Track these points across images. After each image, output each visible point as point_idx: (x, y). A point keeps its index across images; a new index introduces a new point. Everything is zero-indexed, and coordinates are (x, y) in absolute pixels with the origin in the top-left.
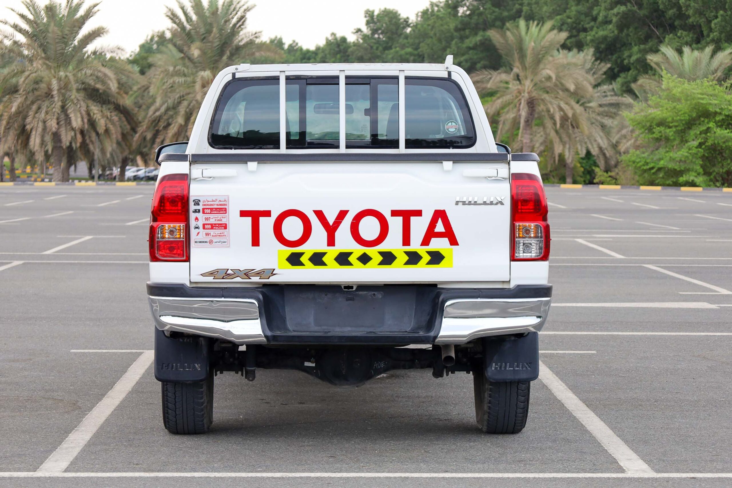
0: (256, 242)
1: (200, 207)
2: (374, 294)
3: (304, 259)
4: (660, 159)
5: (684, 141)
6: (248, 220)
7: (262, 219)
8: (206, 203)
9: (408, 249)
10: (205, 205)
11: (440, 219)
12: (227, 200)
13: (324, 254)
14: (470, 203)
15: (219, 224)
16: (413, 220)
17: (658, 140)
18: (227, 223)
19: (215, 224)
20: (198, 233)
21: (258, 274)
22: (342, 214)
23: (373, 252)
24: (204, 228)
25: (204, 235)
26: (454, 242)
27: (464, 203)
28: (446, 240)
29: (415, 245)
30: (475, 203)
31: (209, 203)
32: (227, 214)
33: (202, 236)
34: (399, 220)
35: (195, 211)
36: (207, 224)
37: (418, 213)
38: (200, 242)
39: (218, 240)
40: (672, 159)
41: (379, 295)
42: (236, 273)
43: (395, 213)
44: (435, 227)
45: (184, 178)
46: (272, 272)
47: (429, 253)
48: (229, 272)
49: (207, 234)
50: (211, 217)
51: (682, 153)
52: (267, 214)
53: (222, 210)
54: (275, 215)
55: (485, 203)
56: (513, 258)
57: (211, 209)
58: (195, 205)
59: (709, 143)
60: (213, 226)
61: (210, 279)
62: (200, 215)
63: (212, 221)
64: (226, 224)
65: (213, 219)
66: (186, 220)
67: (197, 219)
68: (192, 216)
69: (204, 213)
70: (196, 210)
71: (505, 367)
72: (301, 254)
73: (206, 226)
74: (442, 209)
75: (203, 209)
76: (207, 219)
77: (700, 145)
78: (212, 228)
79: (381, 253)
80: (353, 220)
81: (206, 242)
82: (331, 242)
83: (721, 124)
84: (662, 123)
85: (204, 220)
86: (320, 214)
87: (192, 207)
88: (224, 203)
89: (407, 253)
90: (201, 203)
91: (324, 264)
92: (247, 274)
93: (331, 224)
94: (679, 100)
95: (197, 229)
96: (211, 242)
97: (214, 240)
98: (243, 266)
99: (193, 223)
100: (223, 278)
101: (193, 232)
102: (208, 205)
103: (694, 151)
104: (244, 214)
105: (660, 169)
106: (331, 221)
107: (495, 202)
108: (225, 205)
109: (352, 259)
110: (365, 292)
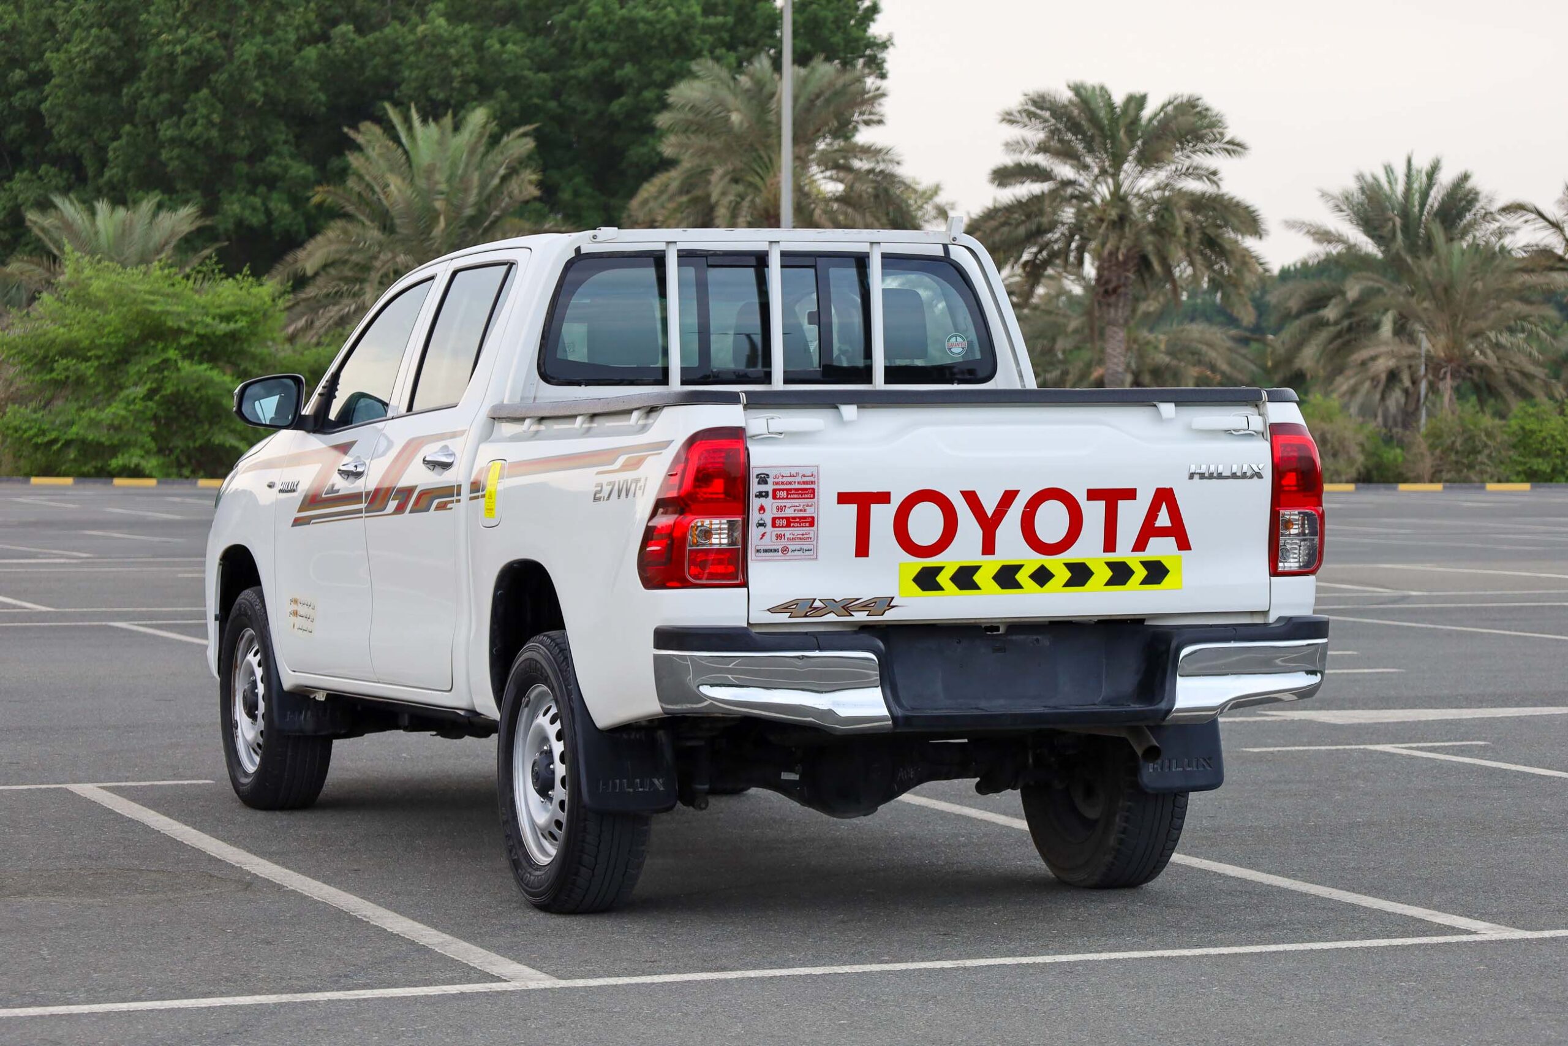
0: (862, 549)
1: (769, 488)
2: (1037, 640)
3: (943, 579)
4: (70, 424)
5: (114, 389)
6: (852, 509)
7: (875, 508)
8: (780, 480)
9: (1112, 557)
10: (777, 483)
11: (1164, 505)
12: (815, 473)
13: (975, 569)
14: (1211, 476)
15: (800, 518)
16: (1123, 505)
17: (60, 384)
18: (815, 515)
19: (794, 518)
20: (763, 535)
21: (865, 606)
22: (1009, 497)
23: (1056, 564)
24: (774, 525)
25: (774, 538)
26: (1184, 544)
27: (1202, 476)
28: (1171, 541)
29: (1124, 552)
30: (1220, 476)
31: (785, 480)
32: (815, 500)
33: (769, 542)
34: (1100, 505)
35: (760, 495)
36: (779, 518)
37: (1130, 494)
38: (766, 551)
39: (798, 547)
40: (94, 423)
41: (1045, 641)
42: (830, 605)
43: (1093, 495)
44: (1156, 517)
45: (737, 434)
46: (888, 603)
47: (1145, 564)
48: (817, 604)
49: (779, 537)
50: (788, 505)
51: (115, 410)
52: (884, 498)
53: (808, 492)
54: (896, 501)
55: (1234, 476)
56: (1274, 572)
57: (788, 490)
58: (759, 483)
59: (169, 389)
60: (789, 522)
61: (784, 618)
62: (768, 502)
63: (789, 513)
64: (813, 518)
65: (792, 508)
66: (745, 511)
67: (762, 509)
68: (755, 503)
69: (774, 497)
70: (761, 493)
71: (1170, 768)
72: (939, 569)
73: (778, 522)
74: (1167, 486)
75: (774, 491)
76: (780, 509)
77: (150, 395)
78: (788, 525)
79: (1067, 565)
80: (1026, 507)
81: (776, 551)
82: (989, 547)
83: (189, 354)
84: (69, 350)
85: (775, 510)
86: (971, 498)
87: (755, 487)
88: (812, 479)
89: (1110, 565)
90: (770, 480)
91: (975, 587)
92: (846, 607)
93: (990, 515)
94: (100, 304)
95: (761, 528)
96: (785, 550)
97: (791, 548)
98: (840, 593)
99: (754, 516)
100: (806, 616)
101: (754, 532)
102: (782, 483)
103: (139, 406)
104: (844, 498)
105: (68, 444)
106: (990, 509)
107: (1248, 474)
108: (813, 483)
109: (1022, 577)
110: (1022, 637)
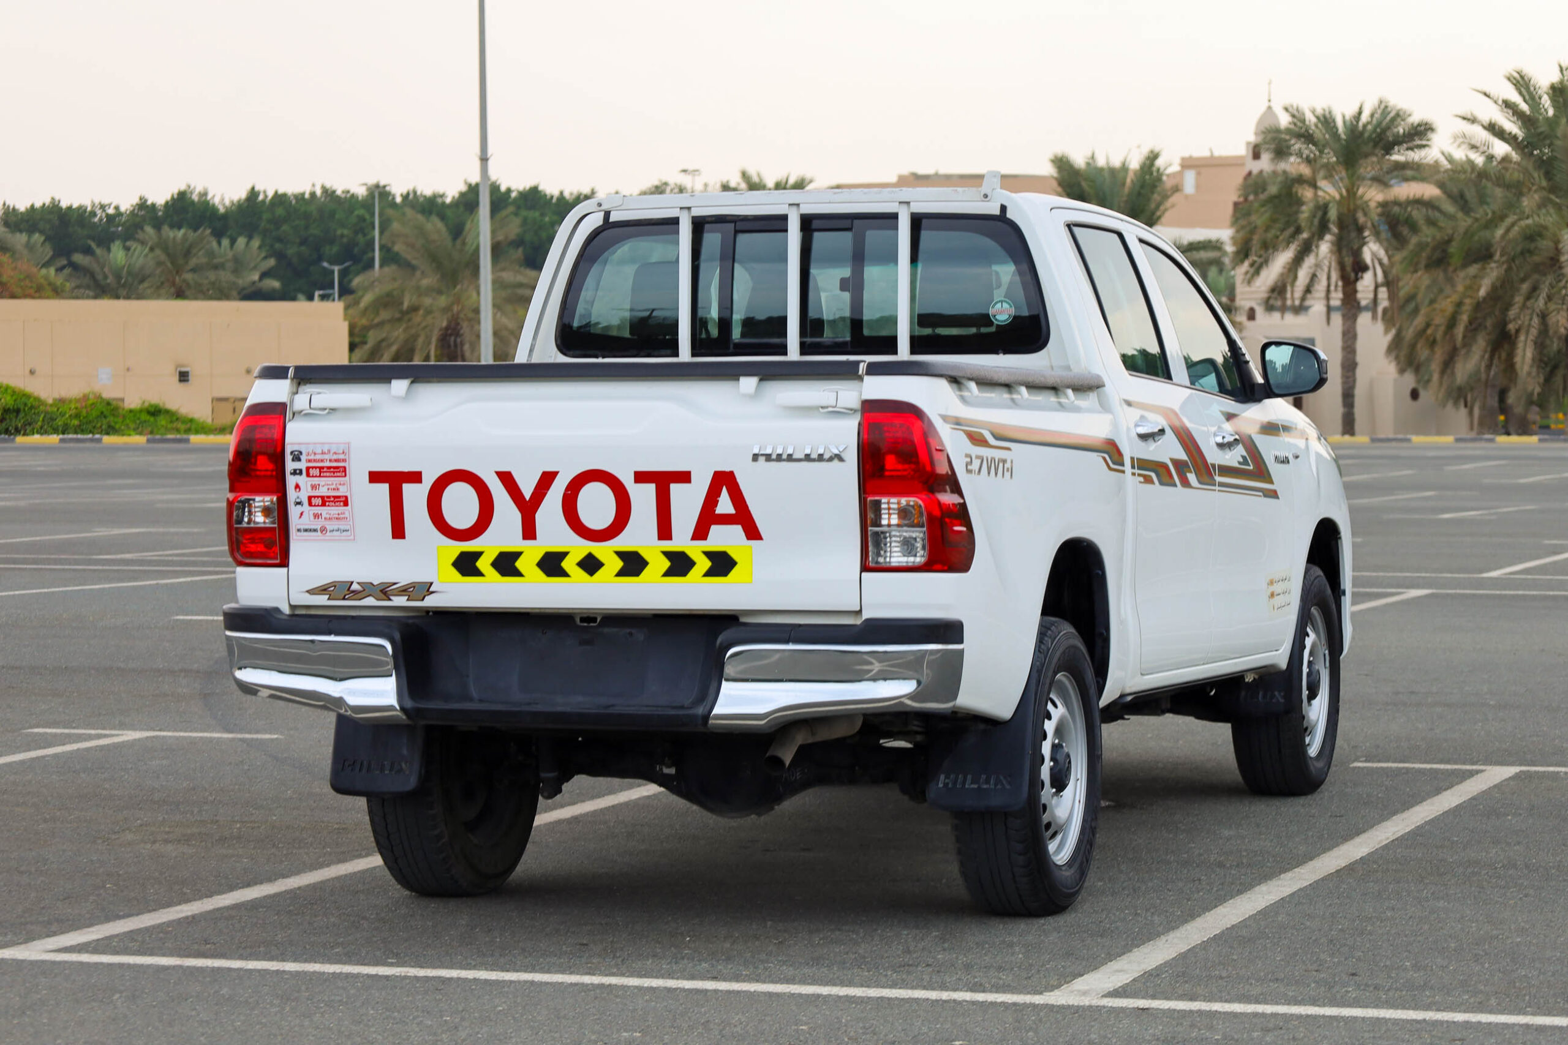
0: (399, 531)
1: (302, 465)
2: (630, 634)
3: (483, 564)
6: (384, 488)
7: (407, 489)
8: (312, 457)
9: (669, 546)
10: (310, 461)
11: (724, 489)
12: (346, 451)
13: (517, 555)
14: (779, 458)
15: (335, 497)
16: (676, 490)
18: (348, 494)
19: (329, 497)
20: (302, 514)
21: (404, 591)
22: (547, 479)
23: (604, 551)
24: (310, 504)
25: (312, 517)
26: (753, 533)
27: (768, 458)
28: (737, 530)
29: (682, 540)
30: (790, 458)
31: (318, 457)
32: (347, 478)
33: (307, 521)
34: (650, 489)
35: (295, 472)
36: (315, 497)
37: (684, 477)
38: (306, 530)
39: (336, 527)
41: (640, 635)
42: (368, 589)
43: (641, 477)
44: (716, 503)
45: (280, 410)
46: (426, 589)
47: (708, 554)
48: (355, 587)
49: (317, 516)
50: (322, 483)
52: (415, 477)
53: (339, 470)
54: (428, 481)
55: (808, 458)
56: (865, 568)
57: (321, 468)
58: (293, 460)
60: (325, 501)
61: (322, 600)
62: (302, 480)
63: (323, 491)
64: (346, 497)
65: (326, 486)
66: (280, 489)
67: (297, 487)
68: (291, 481)
69: (308, 475)
70: (295, 470)
72: (478, 555)
73: (314, 501)
74: (727, 469)
75: (308, 469)
76: (314, 487)
78: (324, 504)
79: (620, 554)
80: (567, 489)
81: (315, 530)
82: (529, 532)
85: (309, 488)
86: (506, 479)
87: (290, 465)
88: (342, 457)
89: (668, 555)
90: (303, 457)
91: (517, 573)
92: (385, 591)
93: (528, 497)
95: (299, 507)
96: (323, 530)
97: (329, 528)
98: (377, 578)
99: (292, 495)
100: (344, 599)
101: (293, 511)
102: (315, 461)
104: (376, 477)
106: (527, 492)
107: (826, 456)
108: (344, 460)
109: (568, 564)
110: (615, 630)
